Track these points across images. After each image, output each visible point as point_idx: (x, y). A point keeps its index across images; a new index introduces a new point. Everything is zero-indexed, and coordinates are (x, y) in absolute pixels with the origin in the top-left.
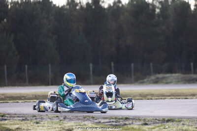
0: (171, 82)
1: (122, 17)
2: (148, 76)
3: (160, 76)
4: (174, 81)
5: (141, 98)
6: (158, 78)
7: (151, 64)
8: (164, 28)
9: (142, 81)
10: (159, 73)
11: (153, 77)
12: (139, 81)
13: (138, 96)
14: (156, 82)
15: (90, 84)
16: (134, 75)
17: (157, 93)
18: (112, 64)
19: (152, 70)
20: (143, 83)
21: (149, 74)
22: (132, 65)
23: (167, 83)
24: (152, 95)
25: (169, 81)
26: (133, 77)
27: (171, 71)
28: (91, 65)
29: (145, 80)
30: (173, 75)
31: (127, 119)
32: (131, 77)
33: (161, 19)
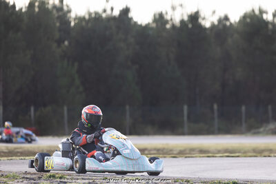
1: (230, 40)
2: (264, 125)
5: (255, 154)
7: (270, 107)
9: (257, 130)
11: (272, 126)
12: (253, 131)
13: (250, 152)
15: (183, 134)
16: (246, 122)
18: (215, 107)
19: (270, 115)
21: (267, 121)
22: (243, 108)
26: (244, 125)
28: (185, 108)
29: (261, 130)
32: (241, 125)
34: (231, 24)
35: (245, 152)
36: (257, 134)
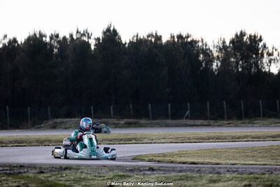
0: (70, 128)
1: (18, 57)
2: (45, 121)
3: (58, 120)
4: (73, 126)
5: (37, 144)
6: (56, 123)
7: (49, 108)
8: (62, 69)
9: (39, 126)
10: (57, 118)
11: (51, 122)
12: (36, 126)
13: (34, 142)
14: (54, 127)
16: (31, 119)
17: (55, 138)
18: (8, 108)
19: (49, 114)
20: (40, 128)
21: (47, 119)
22: (29, 108)
23: (66, 128)
24: (50, 141)
25: (67, 126)
26: (29, 122)
27: (70, 115)
29: (43, 125)
30: (73, 119)
31: (22, 166)
32: (27, 122)
33: (59, 60)
34: (18, 45)
35: (30, 142)
36: (39, 128)
